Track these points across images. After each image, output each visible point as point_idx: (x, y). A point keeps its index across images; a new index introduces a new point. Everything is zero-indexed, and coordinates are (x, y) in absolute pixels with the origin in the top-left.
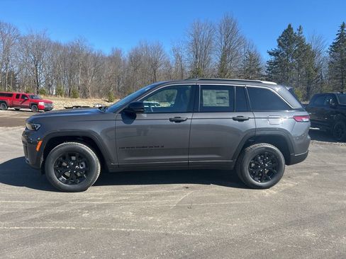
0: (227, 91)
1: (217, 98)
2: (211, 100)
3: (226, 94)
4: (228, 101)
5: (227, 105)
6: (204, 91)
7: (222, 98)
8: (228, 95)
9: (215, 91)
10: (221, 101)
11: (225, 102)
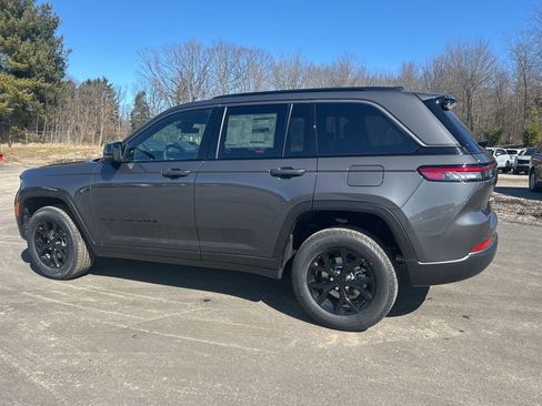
0: (275, 115)
1: (254, 131)
2: (242, 135)
3: (270, 121)
4: (272, 136)
5: (270, 144)
6: (232, 119)
7: (262, 130)
8: (274, 123)
9: (252, 117)
10: (260, 137)
11: (266, 139)
